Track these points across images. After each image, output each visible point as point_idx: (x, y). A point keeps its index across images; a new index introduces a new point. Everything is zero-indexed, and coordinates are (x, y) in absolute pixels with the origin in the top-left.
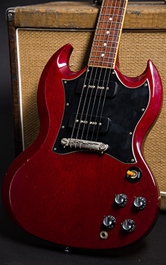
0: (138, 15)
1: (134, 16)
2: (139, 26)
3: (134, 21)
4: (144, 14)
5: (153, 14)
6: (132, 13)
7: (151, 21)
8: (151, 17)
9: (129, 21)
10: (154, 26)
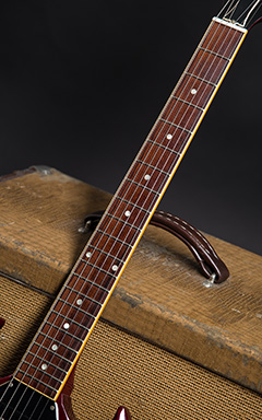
0: (133, 306)
1: (126, 305)
2: (130, 326)
3: (124, 314)
4: (142, 310)
5: (157, 317)
6: (124, 300)
7: (151, 327)
8: (154, 320)
9: (115, 310)
10: (155, 337)
